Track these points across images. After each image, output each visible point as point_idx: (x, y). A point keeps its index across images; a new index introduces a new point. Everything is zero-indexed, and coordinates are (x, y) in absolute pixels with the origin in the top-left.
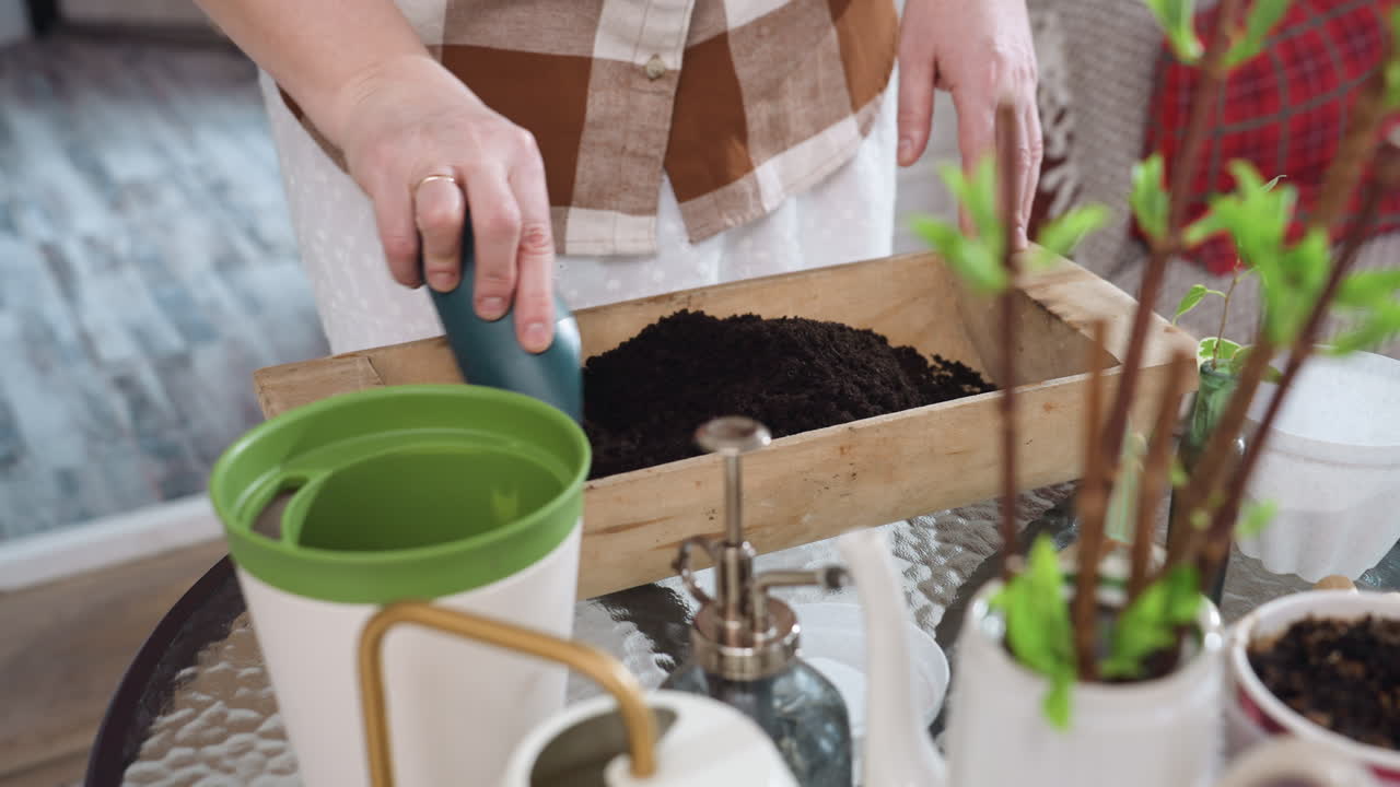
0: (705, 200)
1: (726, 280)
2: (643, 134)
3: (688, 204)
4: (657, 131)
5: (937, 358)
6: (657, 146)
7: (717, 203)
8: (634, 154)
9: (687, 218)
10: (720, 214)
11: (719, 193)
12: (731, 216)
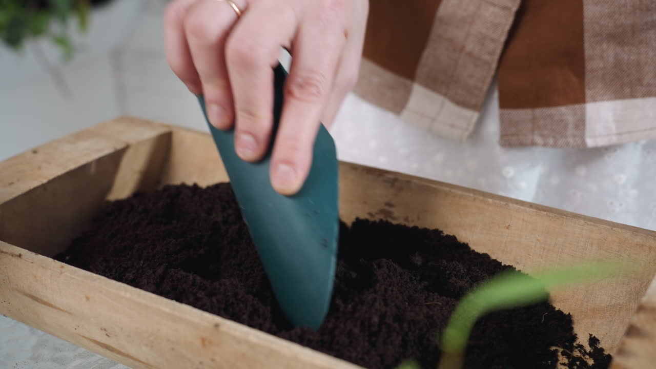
0: (523, 115)
1: (537, 202)
2: (482, 39)
3: (507, 112)
4: (493, 40)
5: (593, 341)
6: (491, 53)
7: (534, 119)
8: (470, 54)
9: (505, 124)
10: (533, 131)
11: (538, 112)
12: (542, 136)
